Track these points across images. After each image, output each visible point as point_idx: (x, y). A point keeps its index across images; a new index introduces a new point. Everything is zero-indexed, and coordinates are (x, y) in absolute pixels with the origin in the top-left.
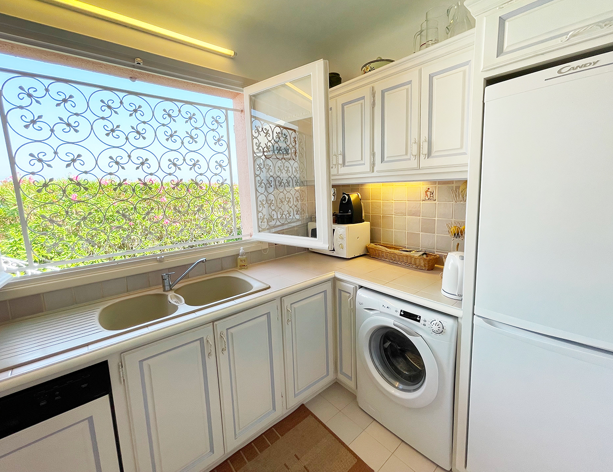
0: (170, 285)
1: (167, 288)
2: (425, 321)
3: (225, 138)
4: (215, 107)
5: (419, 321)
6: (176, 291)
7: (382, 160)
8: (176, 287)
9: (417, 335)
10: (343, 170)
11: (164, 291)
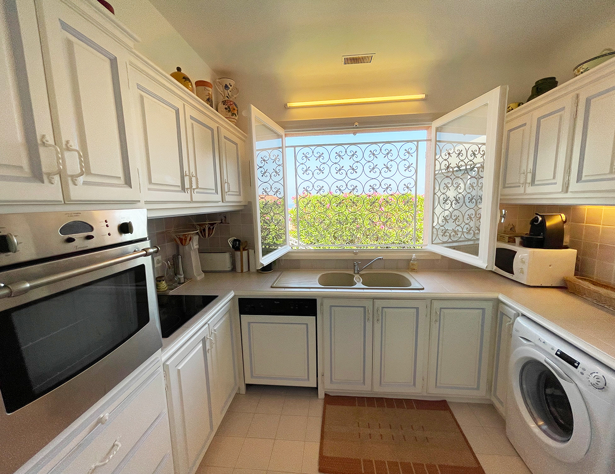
0: (358, 271)
1: (356, 272)
2: (584, 370)
3: (414, 165)
4: (408, 142)
5: (576, 367)
6: (361, 275)
7: (579, 179)
8: (362, 272)
9: (572, 381)
10: (530, 190)
11: (354, 273)
